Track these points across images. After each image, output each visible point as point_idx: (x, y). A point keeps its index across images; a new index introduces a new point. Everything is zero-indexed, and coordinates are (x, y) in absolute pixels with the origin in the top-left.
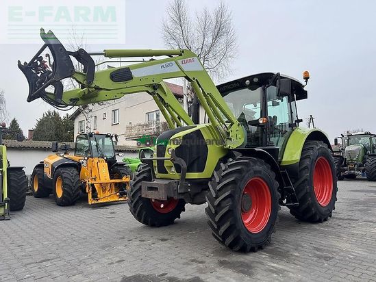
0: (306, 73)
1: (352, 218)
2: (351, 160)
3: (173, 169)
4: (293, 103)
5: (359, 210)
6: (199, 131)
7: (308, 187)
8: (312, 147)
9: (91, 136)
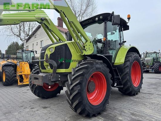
0: (129, 16)
1: (151, 93)
2: (148, 64)
3: (49, 67)
4: (121, 32)
5: (153, 88)
6: (66, 44)
7: (128, 77)
8: (131, 56)
9: (23, 51)
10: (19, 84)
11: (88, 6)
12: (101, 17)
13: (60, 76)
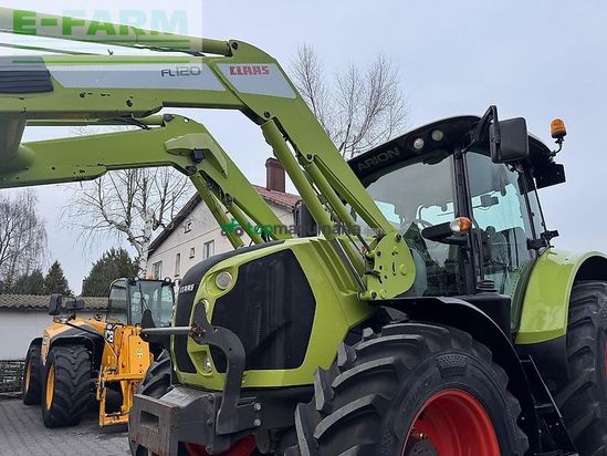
0: (558, 123)
3: (209, 363)
4: (531, 194)
6: (288, 253)
7: (596, 405)
8: (594, 300)
9: (132, 283)
10: (105, 420)
11: (373, 112)
12: (437, 136)
13: (258, 407)
